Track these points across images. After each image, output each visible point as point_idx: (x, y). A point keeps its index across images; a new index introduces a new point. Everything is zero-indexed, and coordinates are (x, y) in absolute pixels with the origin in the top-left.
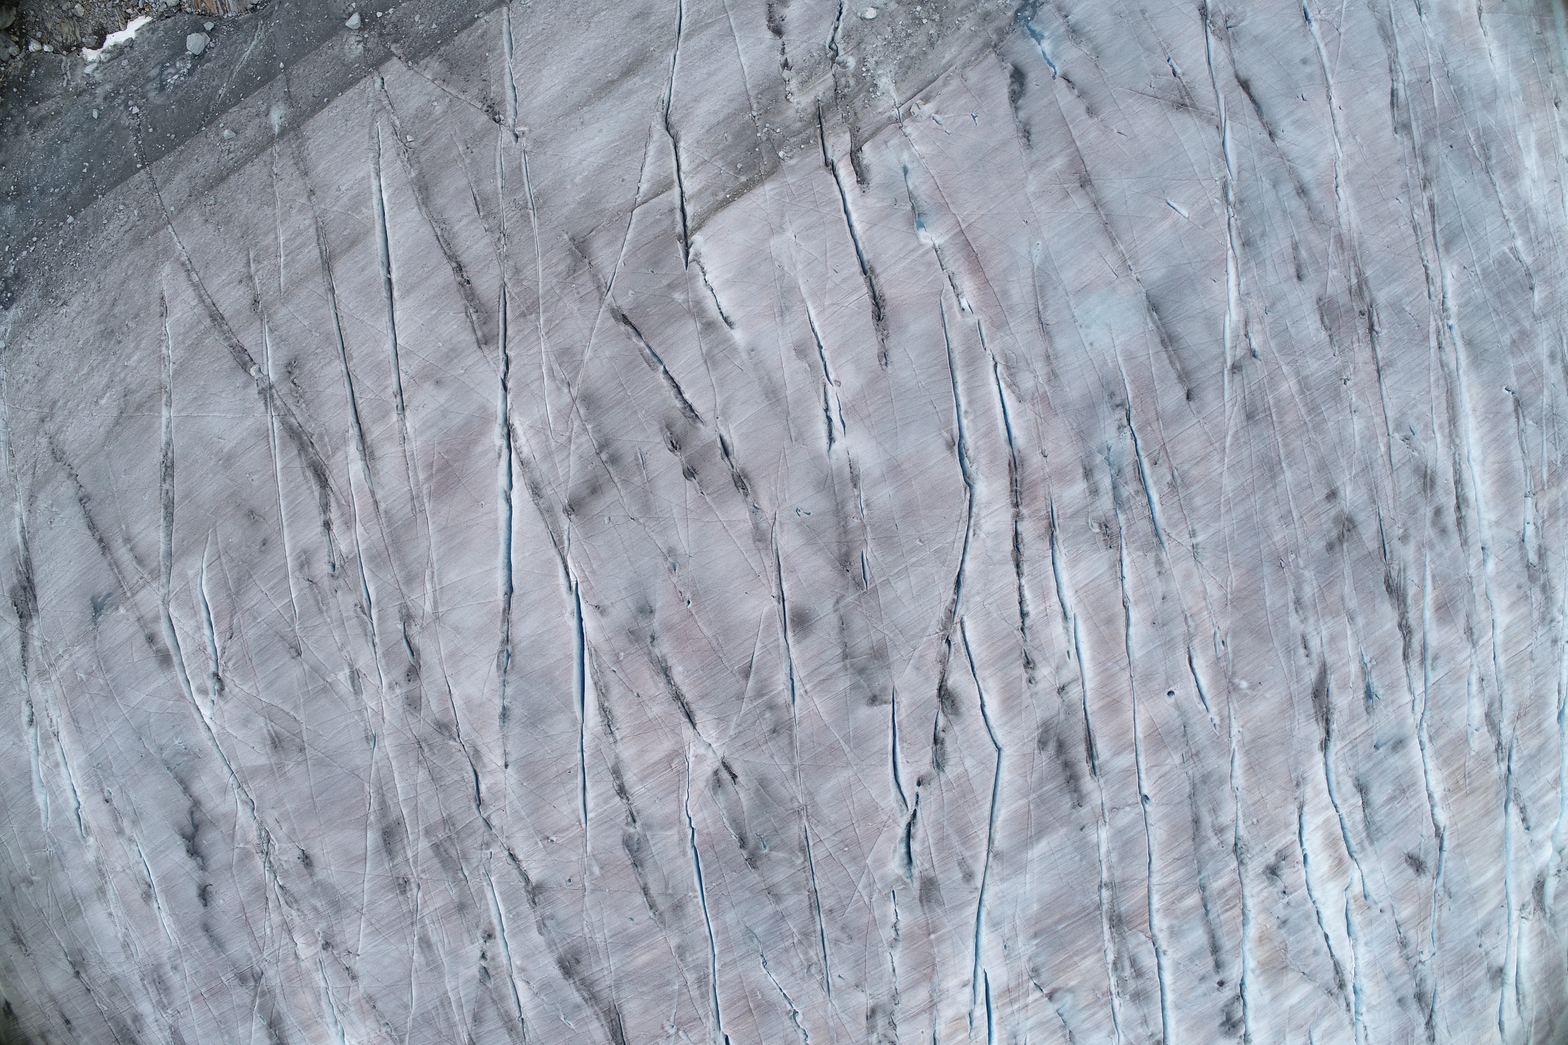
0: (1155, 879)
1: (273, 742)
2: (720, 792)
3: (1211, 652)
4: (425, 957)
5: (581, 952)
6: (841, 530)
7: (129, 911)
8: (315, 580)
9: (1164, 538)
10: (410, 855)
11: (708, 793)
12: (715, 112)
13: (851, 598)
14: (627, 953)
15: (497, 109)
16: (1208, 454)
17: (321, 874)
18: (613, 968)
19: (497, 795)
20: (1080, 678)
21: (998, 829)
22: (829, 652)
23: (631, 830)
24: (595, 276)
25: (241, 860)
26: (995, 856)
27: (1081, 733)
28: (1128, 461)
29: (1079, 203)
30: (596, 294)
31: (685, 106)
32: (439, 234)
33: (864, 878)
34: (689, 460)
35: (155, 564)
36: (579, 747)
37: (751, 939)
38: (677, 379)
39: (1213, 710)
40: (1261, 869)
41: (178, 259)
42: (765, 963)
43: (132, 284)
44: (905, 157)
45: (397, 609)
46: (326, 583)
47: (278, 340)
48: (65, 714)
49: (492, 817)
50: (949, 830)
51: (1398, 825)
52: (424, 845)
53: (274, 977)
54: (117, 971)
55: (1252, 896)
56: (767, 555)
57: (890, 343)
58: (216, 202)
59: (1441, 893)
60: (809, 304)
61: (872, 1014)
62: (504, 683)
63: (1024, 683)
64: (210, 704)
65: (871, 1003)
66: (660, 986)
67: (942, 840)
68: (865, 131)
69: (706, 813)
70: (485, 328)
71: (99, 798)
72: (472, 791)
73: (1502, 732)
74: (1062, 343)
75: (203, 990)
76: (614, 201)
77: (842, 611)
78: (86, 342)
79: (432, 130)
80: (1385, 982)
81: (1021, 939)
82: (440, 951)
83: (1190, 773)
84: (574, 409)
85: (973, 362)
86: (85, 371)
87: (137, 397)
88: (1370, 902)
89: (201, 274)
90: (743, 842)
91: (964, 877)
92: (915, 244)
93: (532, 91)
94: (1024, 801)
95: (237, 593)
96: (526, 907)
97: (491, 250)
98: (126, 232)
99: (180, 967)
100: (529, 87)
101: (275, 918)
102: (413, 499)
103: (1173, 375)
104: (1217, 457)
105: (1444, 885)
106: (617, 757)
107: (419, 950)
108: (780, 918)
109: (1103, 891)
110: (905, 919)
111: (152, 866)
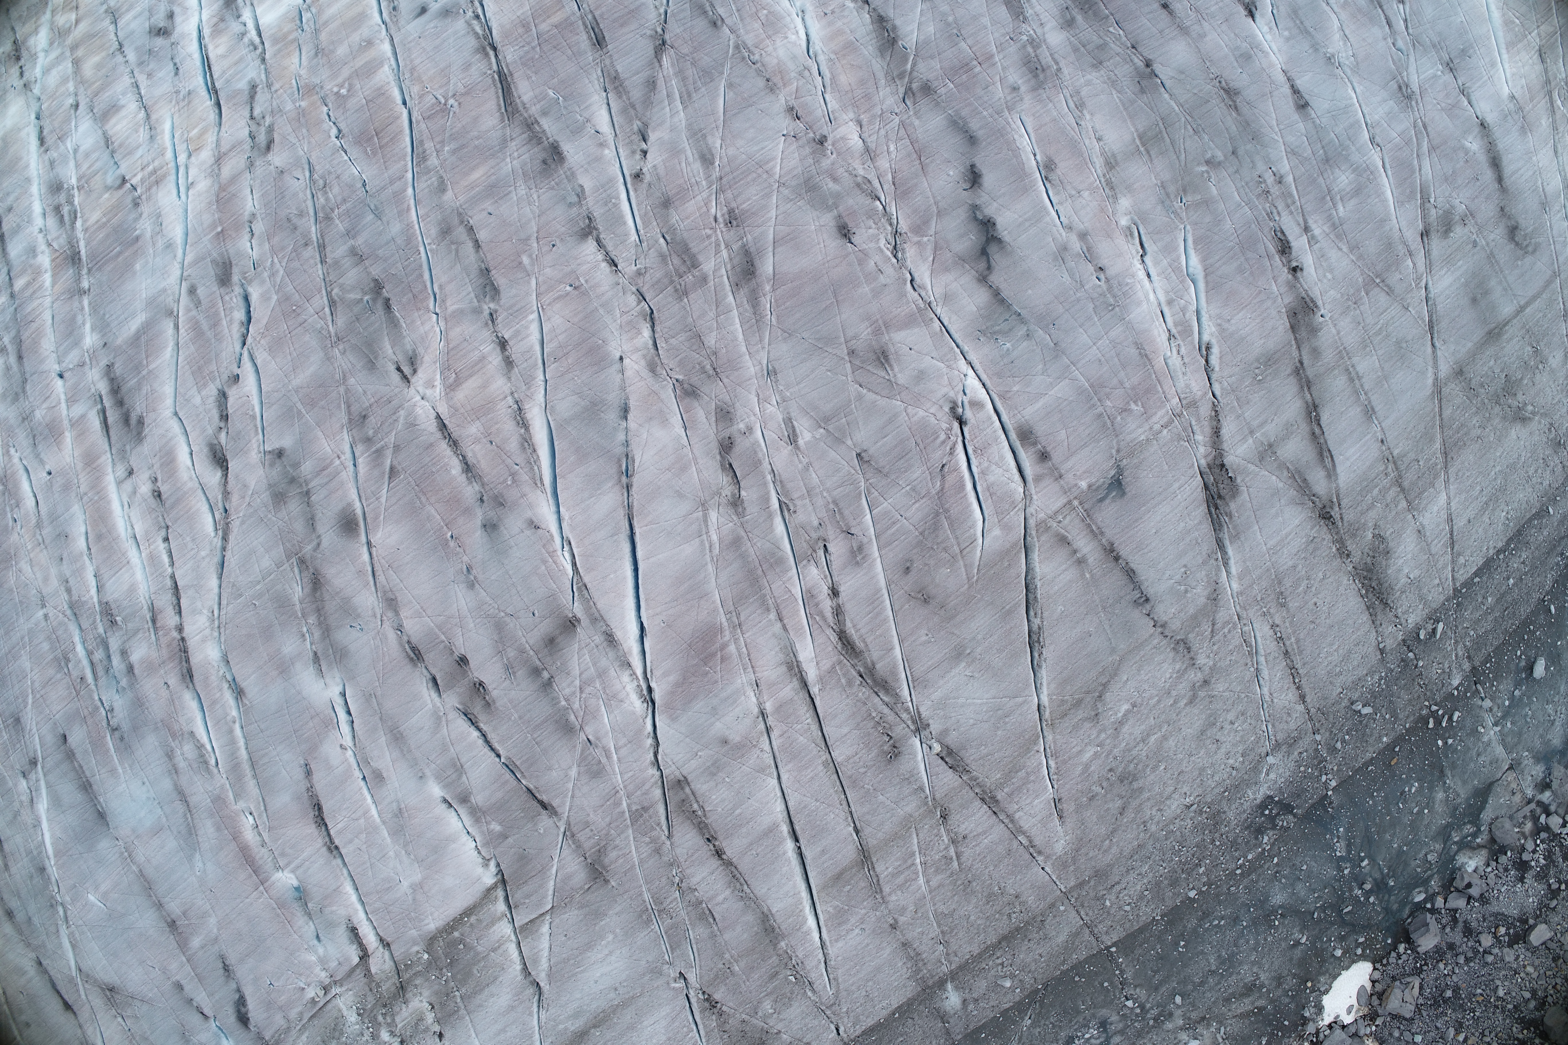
0: (48, 300)
1: (886, 358)
2: (410, 352)
3: (22, 513)
4: (707, 144)
5: (540, 173)
6: (322, 613)
7: (1074, 146)
8: (843, 535)
9: (69, 612)
10: (725, 253)
11: (421, 350)
12: (492, 996)
13: (308, 548)
14: (493, 177)
15: (707, 1005)
16: (44, 687)
17: (828, 219)
18: (508, 160)
19: (631, 327)
20: (119, 485)
21: (172, 338)
22: (322, 496)
23: (492, 306)
24: (579, 847)
25: (926, 223)
26: (173, 313)
27: (112, 432)
28: (103, 681)
29: (174, 907)
30: (574, 829)
31: (521, 1003)
32: (745, 887)
33: (278, 280)
34: (465, 674)
35: (1043, 538)
37: (377, 208)
38: (487, 750)
39: (16, 461)
41: (1048, 857)
42: (364, 185)
43: (1103, 831)
44: (321, 951)
45: (748, 512)
46: (831, 533)
47: (912, 779)
48: (1159, 363)
49: (635, 303)
50: (209, 334)
52: (708, 266)
53: (888, 97)
54: (1092, 75)
56: (384, 587)
57: (303, 785)
58: (1009, 915)
60: (378, 820)
61: (269, 146)
62: (627, 443)
63: (160, 477)
64: (968, 392)
65: (270, 157)
66: (463, 146)
67: (215, 324)
68: (359, 974)
69: (422, 330)
70: (683, 796)
71: (1111, 272)
72: (658, 328)
74: (167, 784)
75: (978, 70)
76: (572, 916)
77: (314, 537)
78: (1155, 768)
79: (771, 987)
81: (148, 235)
82: (690, 153)
83: (27, 403)
84: (580, 720)
85: (235, 767)
86: (1153, 739)
87: (1081, 714)
89: (1015, 843)
90: (387, 305)
91: (196, 291)
92: (298, 873)
93: (673, 1020)
94: (151, 367)
95: (937, 514)
96: (597, 213)
97: (688, 871)
98: (1118, 883)
99: (1007, 91)
100: (677, 1024)
101: (884, 164)
102: (740, 625)
103: (79, 756)
104: (37, 684)
106: (509, 378)
107: (714, 152)
108: (350, 233)
109: (87, 287)
110: (244, 243)
111: (1042, 201)
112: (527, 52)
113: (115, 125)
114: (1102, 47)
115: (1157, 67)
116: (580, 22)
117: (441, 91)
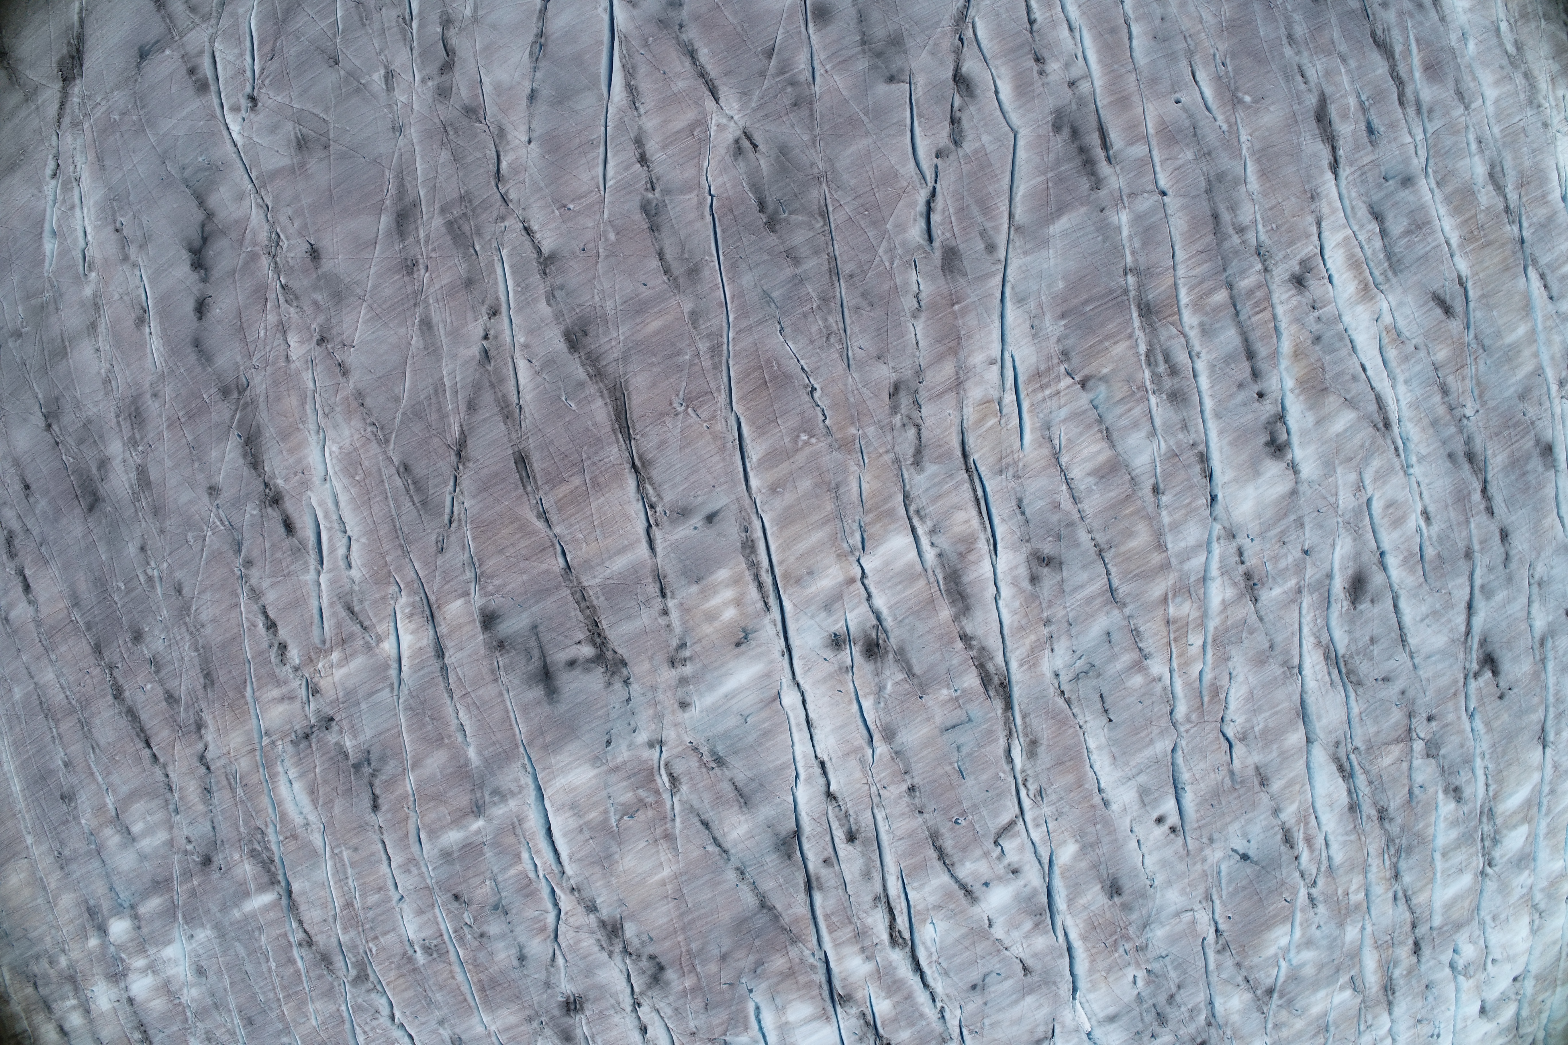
0: (1181, 271)
1: (299, 143)
2: (740, 159)
3: (1213, 69)
4: (424, 339)
5: (590, 323)
7: (118, 340)
10: (422, 234)
11: (728, 159)
14: (638, 321)
17: (327, 265)
18: (622, 338)
19: (518, 170)
20: (1088, 76)
21: (1018, 204)
22: (848, 39)
23: (650, 195)
25: (246, 264)
26: (1016, 230)
27: (1094, 124)
33: (884, 243)
36: (603, 121)
37: (768, 304)
39: (1220, 118)
40: (1287, 276)
42: (782, 330)
45: (438, 15)
48: (91, 156)
49: (510, 190)
50: (970, 201)
51: (1419, 259)
52: (438, 222)
53: (260, 384)
54: (91, 410)
55: (1281, 303)
59: (1475, 346)
61: (895, 390)
62: (535, 68)
63: (1035, 74)
64: (240, 120)
65: (894, 377)
66: (670, 357)
67: (962, 210)
69: (726, 178)
71: (111, 228)
72: (493, 168)
73: (1509, 197)
75: (180, 414)
77: (860, 6)
80: (1431, 431)
81: (1048, 318)
82: (441, 331)
83: (1204, 169)
88: (1402, 338)
90: (762, 206)
91: (986, 248)
94: (1043, 178)
96: (536, 278)
99: (162, 393)
101: (272, 318)
105: (1476, 337)
106: (640, 128)
107: (419, 333)
108: (799, 281)
109: (1129, 277)
110: (927, 290)
111: (151, 288)
112: (596, 453)
113: (1099, 452)
114: (81, 442)
115: (42, 423)
116: (539, 483)
117: (691, 421)
